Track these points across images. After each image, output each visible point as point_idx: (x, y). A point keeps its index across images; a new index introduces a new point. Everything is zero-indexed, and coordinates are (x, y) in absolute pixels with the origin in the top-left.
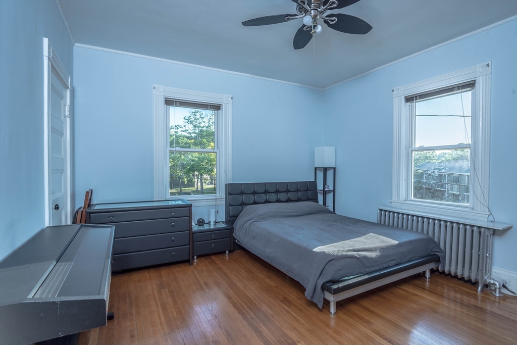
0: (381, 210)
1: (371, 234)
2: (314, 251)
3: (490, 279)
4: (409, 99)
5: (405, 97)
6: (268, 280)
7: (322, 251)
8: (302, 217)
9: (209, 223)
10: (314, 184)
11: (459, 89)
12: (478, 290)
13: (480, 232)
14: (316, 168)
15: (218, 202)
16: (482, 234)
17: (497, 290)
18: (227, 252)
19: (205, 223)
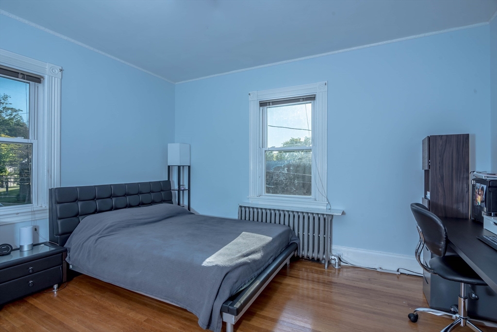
0: (241, 207)
1: (243, 233)
2: (204, 266)
3: (332, 256)
4: (263, 104)
5: (260, 102)
6: (132, 314)
7: (214, 264)
8: (160, 222)
9: (20, 249)
10: (168, 183)
11: (304, 101)
12: (325, 267)
13: (325, 219)
14: (169, 167)
15: (37, 216)
16: (326, 220)
17: (337, 264)
18: (56, 286)
19: (12, 250)
